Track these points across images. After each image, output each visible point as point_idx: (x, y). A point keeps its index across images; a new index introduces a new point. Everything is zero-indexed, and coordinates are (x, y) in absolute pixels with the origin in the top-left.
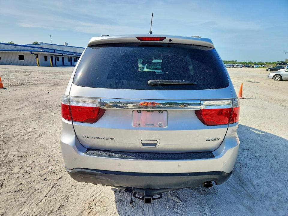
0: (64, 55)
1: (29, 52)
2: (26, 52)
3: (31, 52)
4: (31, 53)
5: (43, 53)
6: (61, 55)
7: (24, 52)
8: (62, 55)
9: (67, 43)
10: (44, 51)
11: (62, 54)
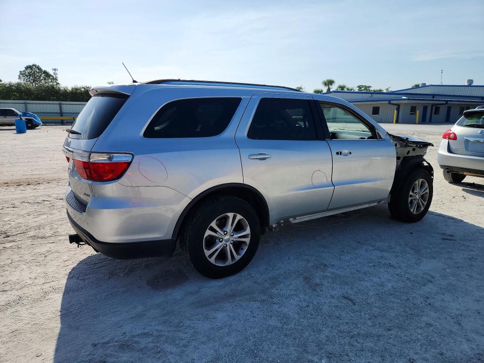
0: (449, 102)
1: (386, 102)
2: (382, 102)
3: (390, 101)
4: (390, 103)
5: (407, 101)
6: (445, 102)
7: (380, 102)
8: (447, 103)
9: (471, 81)
10: (409, 99)
11: (447, 101)
